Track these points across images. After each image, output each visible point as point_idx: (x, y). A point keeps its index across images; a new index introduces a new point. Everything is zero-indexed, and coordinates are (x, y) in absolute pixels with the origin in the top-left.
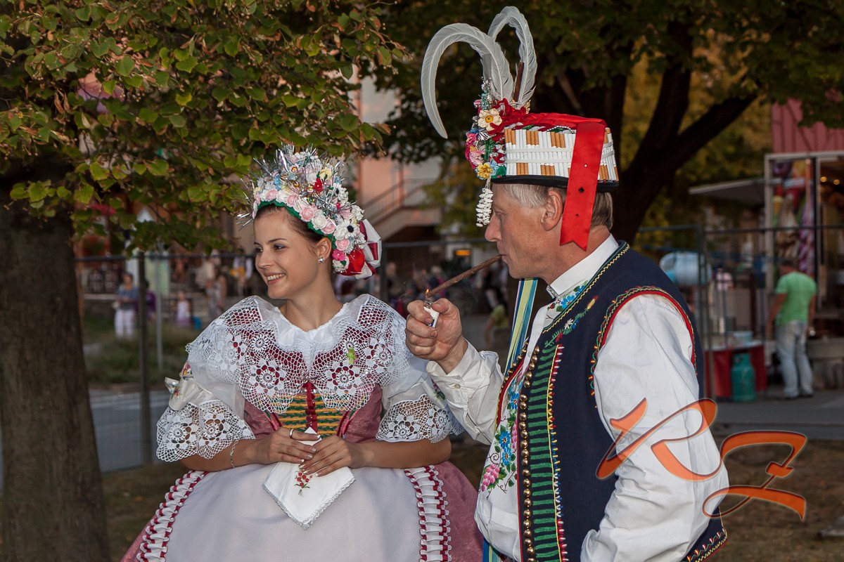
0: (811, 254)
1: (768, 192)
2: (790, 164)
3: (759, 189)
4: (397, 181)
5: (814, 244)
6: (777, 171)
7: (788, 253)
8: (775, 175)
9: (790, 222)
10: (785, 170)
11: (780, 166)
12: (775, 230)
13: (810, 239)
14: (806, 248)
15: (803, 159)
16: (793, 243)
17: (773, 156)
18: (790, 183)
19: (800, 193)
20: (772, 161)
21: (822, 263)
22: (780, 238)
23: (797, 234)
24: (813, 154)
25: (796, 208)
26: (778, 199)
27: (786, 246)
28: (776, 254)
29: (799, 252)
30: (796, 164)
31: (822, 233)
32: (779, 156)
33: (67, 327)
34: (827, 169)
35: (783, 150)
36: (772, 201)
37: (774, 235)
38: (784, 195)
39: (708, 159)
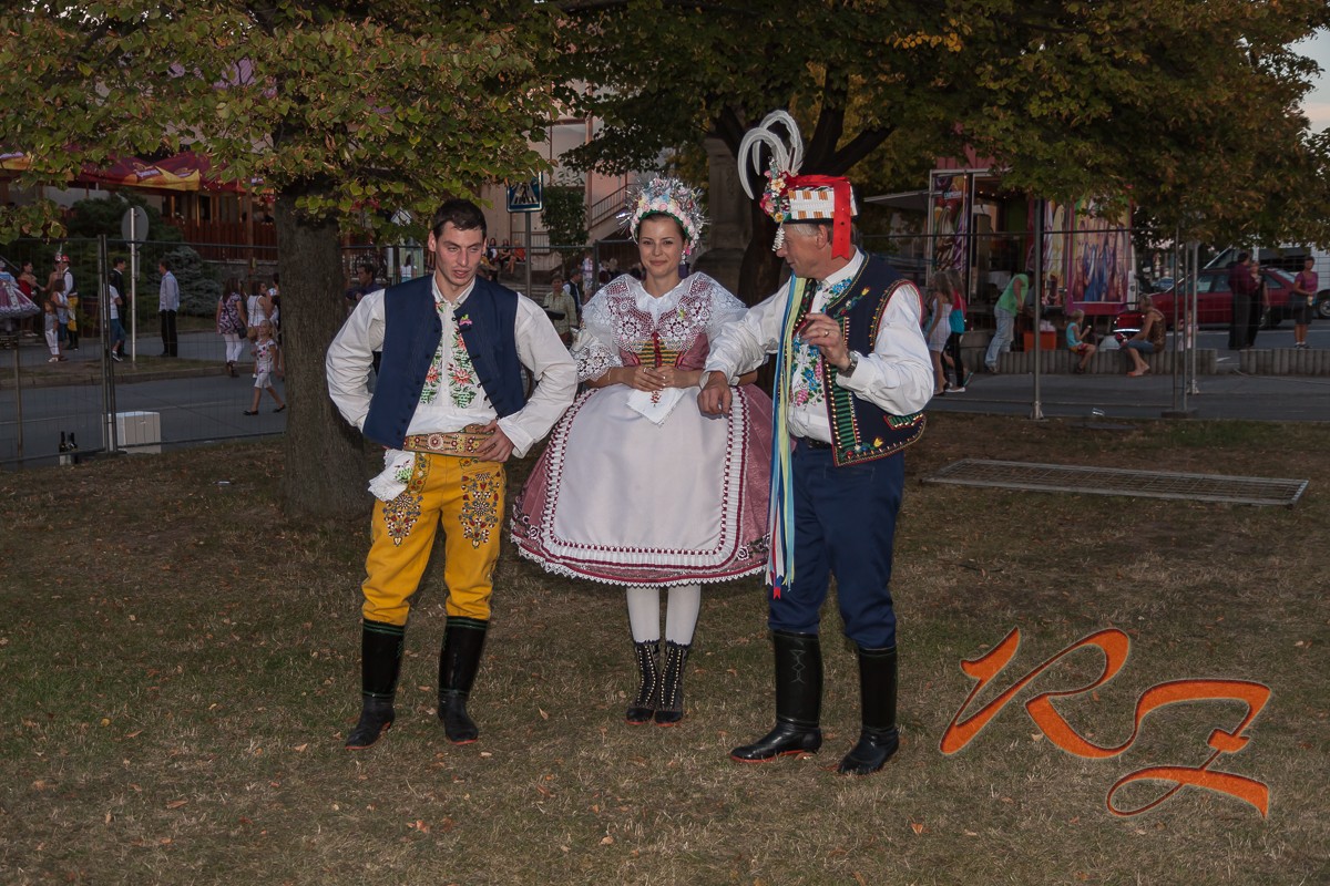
0: (964, 257)
1: (931, 202)
2: (951, 178)
3: (924, 199)
4: (623, 184)
5: (967, 248)
6: (939, 184)
7: (944, 257)
8: (937, 188)
9: (948, 229)
10: (946, 184)
11: (942, 180)
12: (935, 236)
13: (964, 244)
14: (961, 251)
15: (962, 174)
16: (950, 247)
17: (936, 172)
18: (949, 195)
19: (958, 204)
20: (935, 176)
21: (974, 265)
22: (940, 245)
23: (953, 239)
24: (969, 171)
25: (954, 217)
26: (939, 209)
27: (944, 249)
28: (935, 256)
29: (954, 256)
30: (954, 179)
31: (975, 240)
32: (941, 172)
33: (335, 301)
34: (981, 183)
35: (946, 168)
36: (934, 210)
37: (935, 240)
38: (944, 206)
39: (893, 170)
